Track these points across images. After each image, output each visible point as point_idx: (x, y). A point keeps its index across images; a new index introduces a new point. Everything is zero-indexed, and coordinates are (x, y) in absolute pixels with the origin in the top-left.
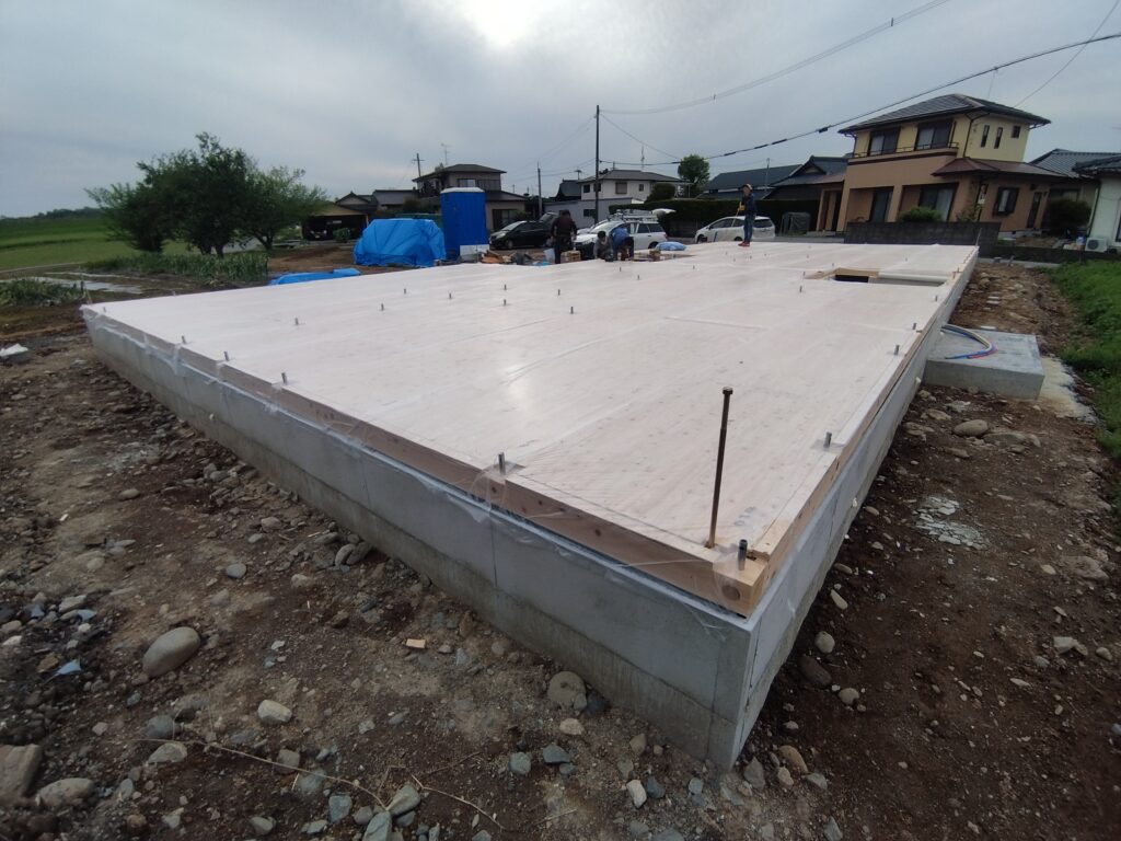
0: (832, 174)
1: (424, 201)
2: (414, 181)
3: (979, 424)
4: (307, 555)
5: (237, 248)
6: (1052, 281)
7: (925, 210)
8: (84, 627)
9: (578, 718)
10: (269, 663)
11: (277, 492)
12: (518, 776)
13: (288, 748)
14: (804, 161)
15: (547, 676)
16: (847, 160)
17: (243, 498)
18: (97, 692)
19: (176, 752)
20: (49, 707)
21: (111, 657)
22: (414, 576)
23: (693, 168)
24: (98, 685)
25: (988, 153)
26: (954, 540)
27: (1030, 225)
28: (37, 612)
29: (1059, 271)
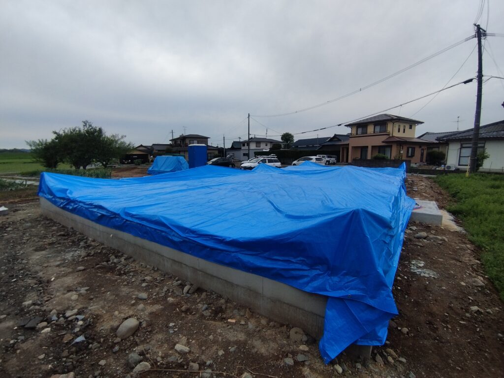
0: (344, 141)
1: (175, 149)
2: (170, 140)
3: (424, 234)
4: (171, 290)
5: (93, 167)
6: (435, 182)
7: (381, 155)
8: (80, 323)
9: (305, 344)
10: (171, 331)
11: (146, 267)
12: (290, 367)
13: (192, 362)
14: (332, 136)
15: (288, 330)
16: (349, 136)
17: (131, 270)
18: (95, 349)
19: (146, 366)
20: (75, 356)
21: (99, 333)
22: (220, 297)
23: (287, 137)
24: (96, 345)
25: (401, 135)
26: (426, 275)
27: (421, 161)
28: (55, 318)
29: (437, 178)
